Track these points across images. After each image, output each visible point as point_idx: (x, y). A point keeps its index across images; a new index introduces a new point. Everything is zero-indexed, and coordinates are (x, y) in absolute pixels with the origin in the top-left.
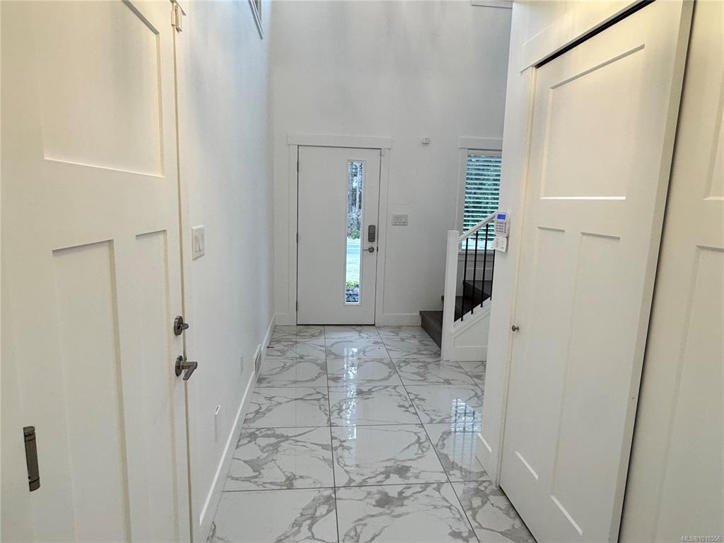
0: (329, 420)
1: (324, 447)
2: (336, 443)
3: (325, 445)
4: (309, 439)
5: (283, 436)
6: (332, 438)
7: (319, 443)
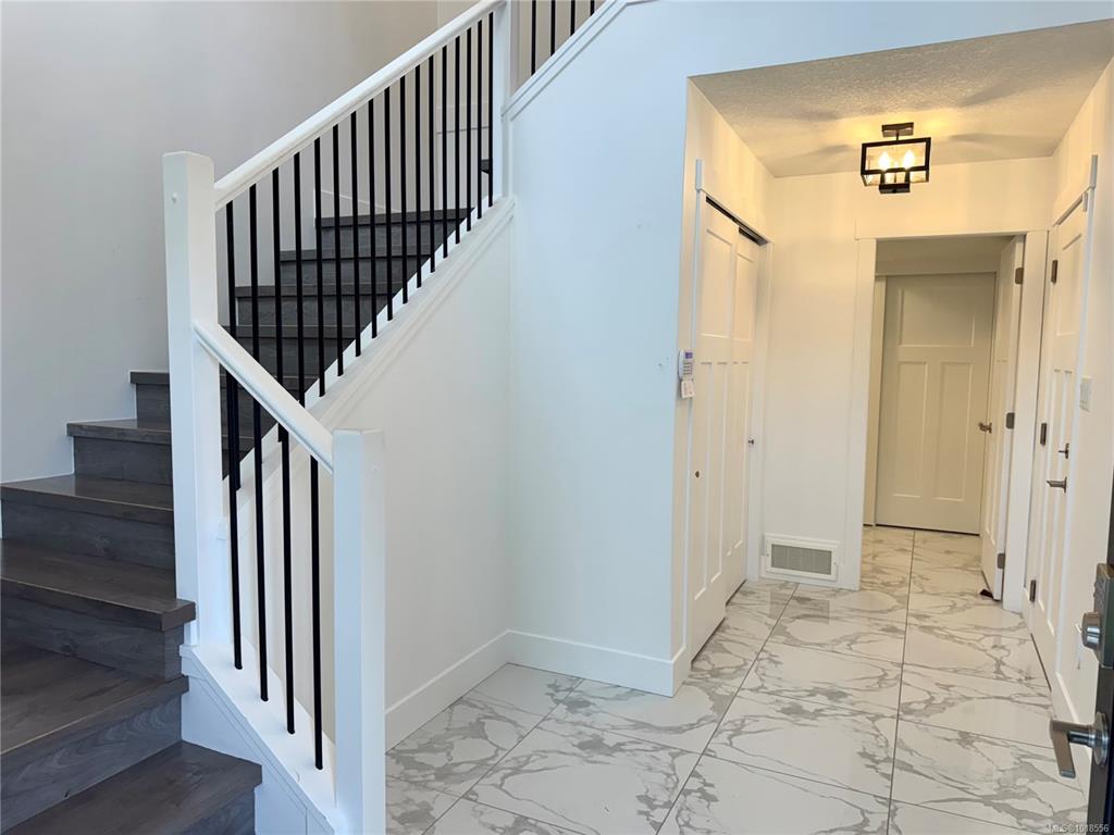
0: (891, 814)
1: (909, 768)
2: (886, 768)
3: (906, 770)
4: (939, 787)
5: (995, 806)
6: (891, 778)
7: (916, 775)
